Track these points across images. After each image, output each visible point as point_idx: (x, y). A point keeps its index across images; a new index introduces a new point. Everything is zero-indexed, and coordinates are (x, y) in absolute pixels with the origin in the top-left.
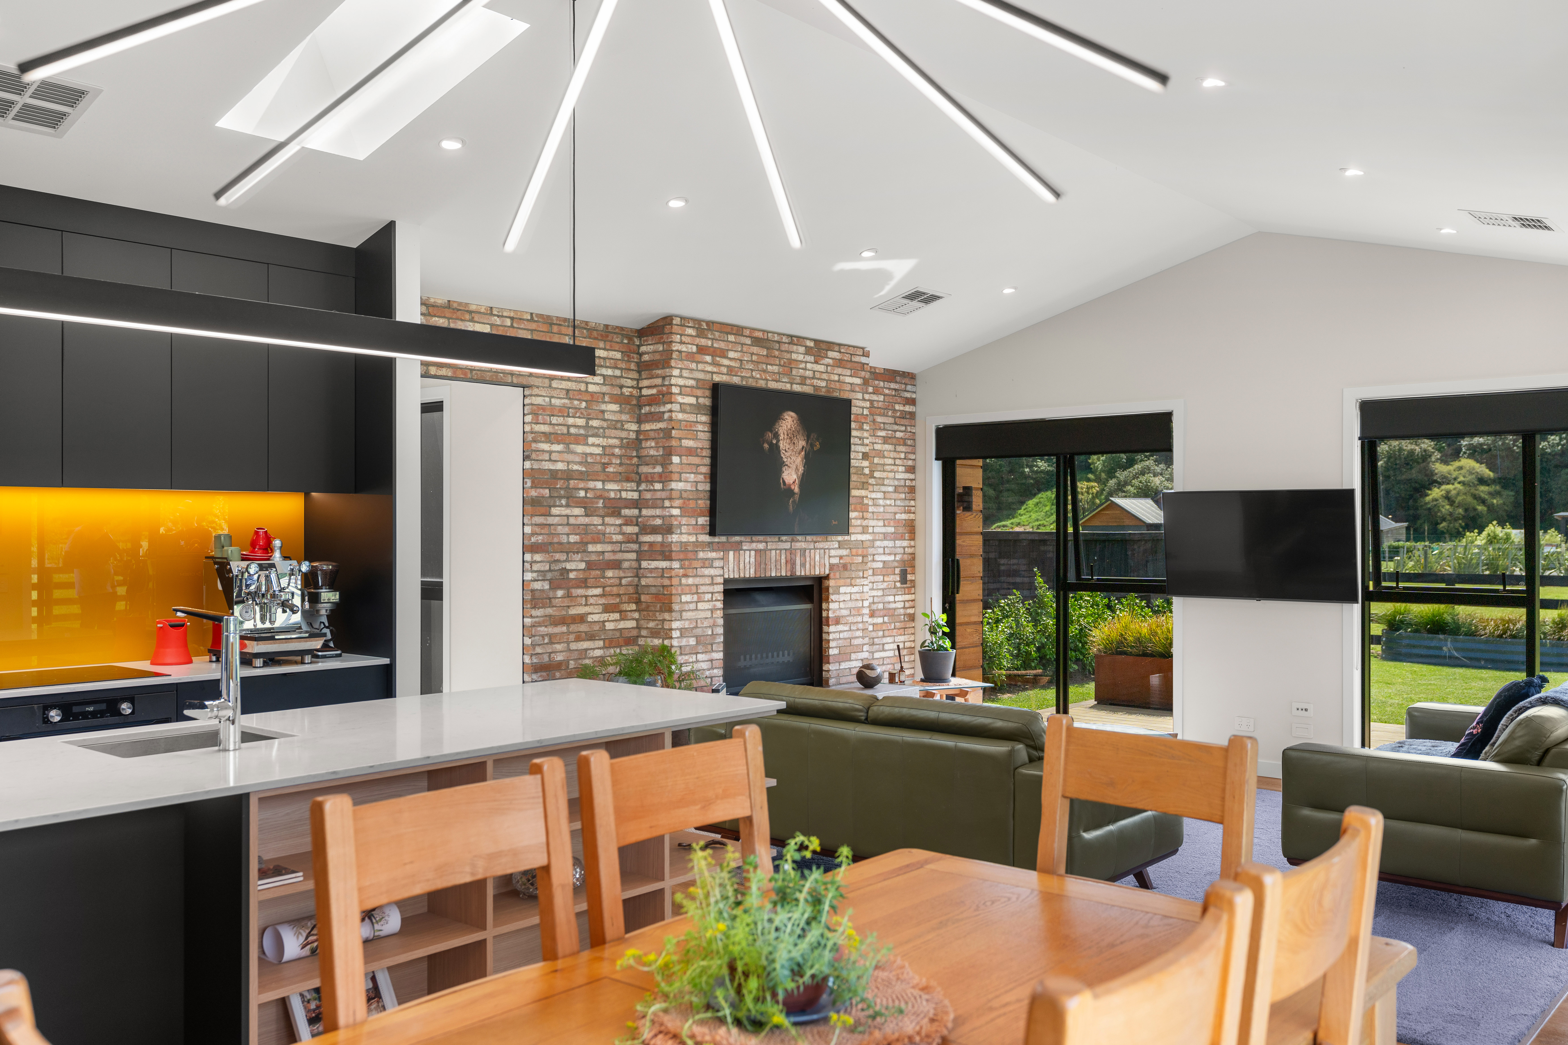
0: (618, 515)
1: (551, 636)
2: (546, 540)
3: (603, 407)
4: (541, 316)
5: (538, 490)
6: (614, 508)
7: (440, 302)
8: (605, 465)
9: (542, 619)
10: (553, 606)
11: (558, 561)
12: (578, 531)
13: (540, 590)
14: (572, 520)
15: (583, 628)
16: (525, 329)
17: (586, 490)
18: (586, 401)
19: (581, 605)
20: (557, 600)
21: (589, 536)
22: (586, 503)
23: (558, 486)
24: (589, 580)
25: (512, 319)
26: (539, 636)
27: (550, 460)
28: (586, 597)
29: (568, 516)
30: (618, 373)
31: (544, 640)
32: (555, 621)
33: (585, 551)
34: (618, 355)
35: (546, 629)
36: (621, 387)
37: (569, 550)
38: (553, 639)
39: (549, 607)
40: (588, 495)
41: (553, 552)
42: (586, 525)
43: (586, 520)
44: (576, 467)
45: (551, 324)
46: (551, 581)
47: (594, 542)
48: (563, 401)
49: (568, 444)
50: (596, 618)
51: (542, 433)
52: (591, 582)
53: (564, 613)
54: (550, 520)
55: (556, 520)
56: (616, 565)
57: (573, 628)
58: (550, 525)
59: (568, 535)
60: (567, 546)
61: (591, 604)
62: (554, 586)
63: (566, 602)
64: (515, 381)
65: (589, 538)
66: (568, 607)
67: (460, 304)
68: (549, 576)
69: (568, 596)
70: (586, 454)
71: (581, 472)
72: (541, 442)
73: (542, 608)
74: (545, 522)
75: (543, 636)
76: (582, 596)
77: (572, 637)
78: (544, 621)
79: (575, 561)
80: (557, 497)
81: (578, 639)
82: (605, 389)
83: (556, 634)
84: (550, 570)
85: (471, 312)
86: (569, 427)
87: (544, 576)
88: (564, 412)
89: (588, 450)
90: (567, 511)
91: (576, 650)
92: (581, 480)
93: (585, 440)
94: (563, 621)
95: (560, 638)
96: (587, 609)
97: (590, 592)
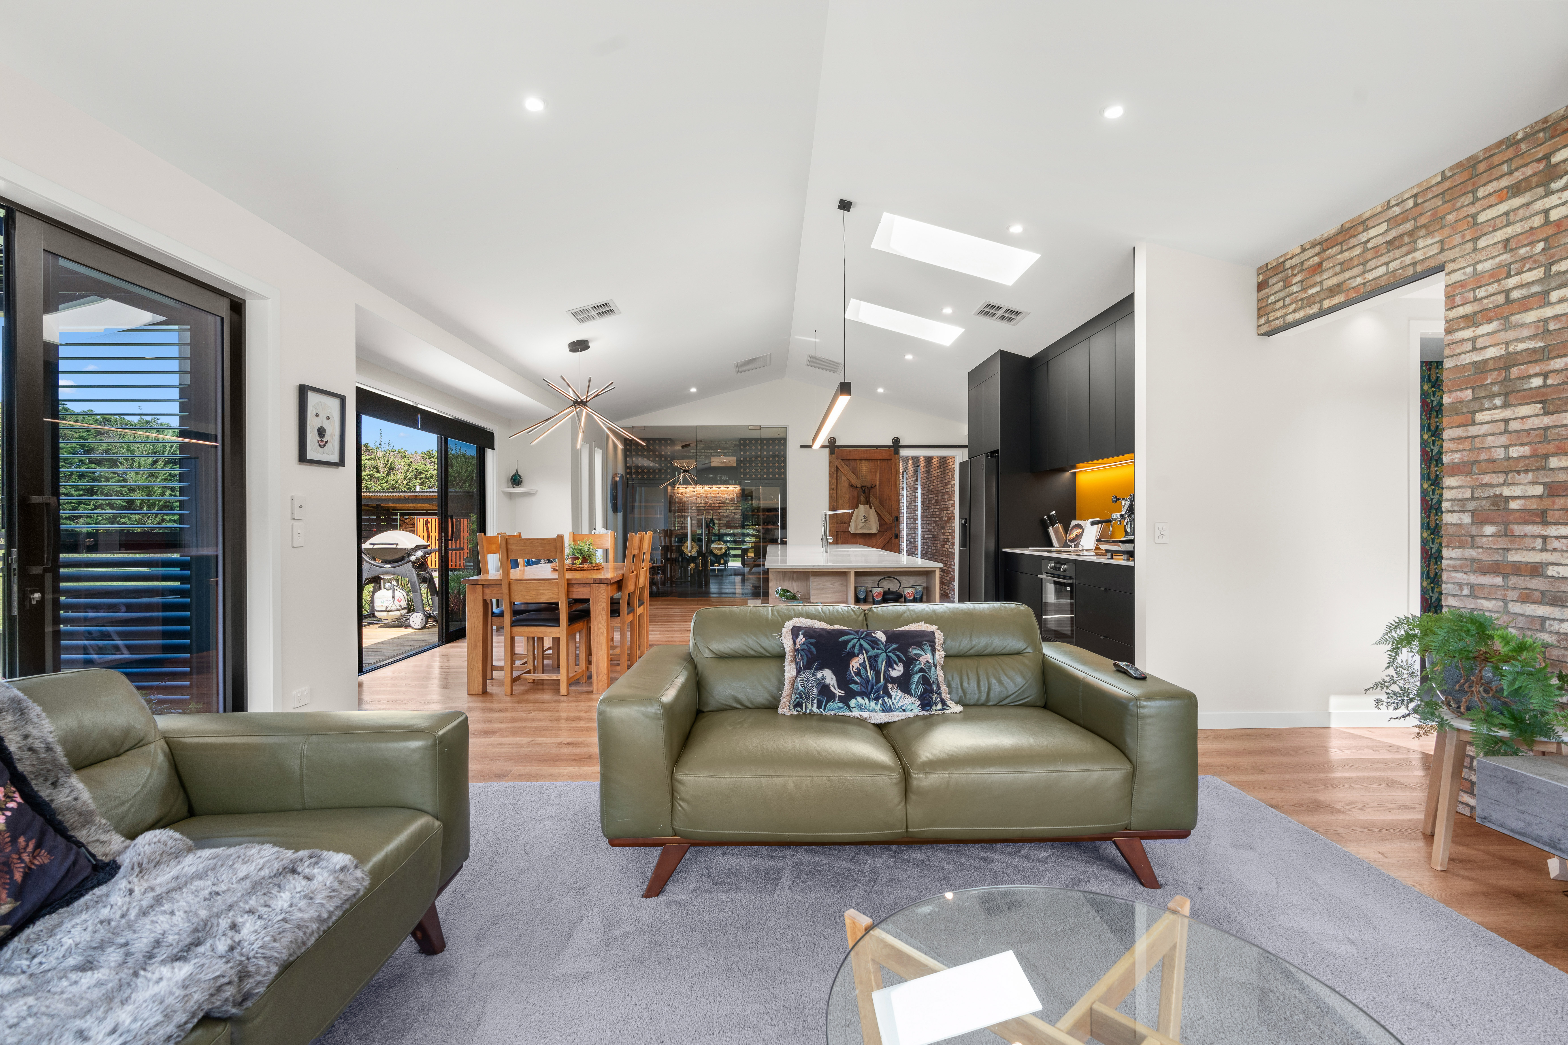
1: (1472, 587)
2: (1466, 459)
4: (1460, 165)
5: (1454, 395)
7: (1333, 231)
9: (1459, 562)
10: (1478, 547)
11: (1487, 485)
12: (1526, 440)
13: (1456, 524)
14: (1514, 426)
15: (1536, 584)
16: (1433, 198)
17: (1545, 376)
18: (1545, 240)
19: (1534, 549)
20: (1484, 539)
22: (1543, 394)
23: (1489, 381)
24: (1550, 513)
25: (1415, 196)
26: (1455, 583)
27: (1474, 349)
28: (1545, 538)
29: (1506, 421)
31: (1462, 590)
33: (1544, 468)
35: (1465, 577)
37: (1509, 468)
39: (1472, 547)
40: (1549, 382)
41: (1480, 474)
42: (1546, 429)
43: (1547, 421)
44: (1521, 346)
45: (1474, 166)
46: (1474, 513)
48: (1497, 260)
49: (1506, 318)
51: (1462, 317)
52: (1551, 516)
53: (1499, 558)
54: (1473, 431)
55: (1484, 429)
57: (1513, 581)
58: (1473, 437)
59: (1506, 447)
60: (1505, 464)
61: (1555, 550)
62: (1479, 519)
63: (1502, 543)
64: (1419, 268)
65: (1551, 447)
66: (1507, 550)
67: (1352, 221)
68: (1471, 505)
69: (1507, 534)
70: (1546, 321)
71: (1534, 350)
72: (1459, 330)
73: (1459, 548)
74: (1464, 435)
75: (1460, 585)
76: (1534, 537)
77: (1512, 595)
78: (1462, 566)
79: (1520, 484)
80: (1485, 397)
81: (1526, 597)
83: (1482, 586)
84: (1473, 498)
85: (1363, 222)
86: (1507, 292)
87: (1464, 505)
89: (1548, 312)
90: (1507, 413)
91: (1522, 615)
92: (1535, 361)
93: (1543, 300)
94: (1495, 569)
95: (1489, 593)
96: (1545, 557)
97: (1553, 531)
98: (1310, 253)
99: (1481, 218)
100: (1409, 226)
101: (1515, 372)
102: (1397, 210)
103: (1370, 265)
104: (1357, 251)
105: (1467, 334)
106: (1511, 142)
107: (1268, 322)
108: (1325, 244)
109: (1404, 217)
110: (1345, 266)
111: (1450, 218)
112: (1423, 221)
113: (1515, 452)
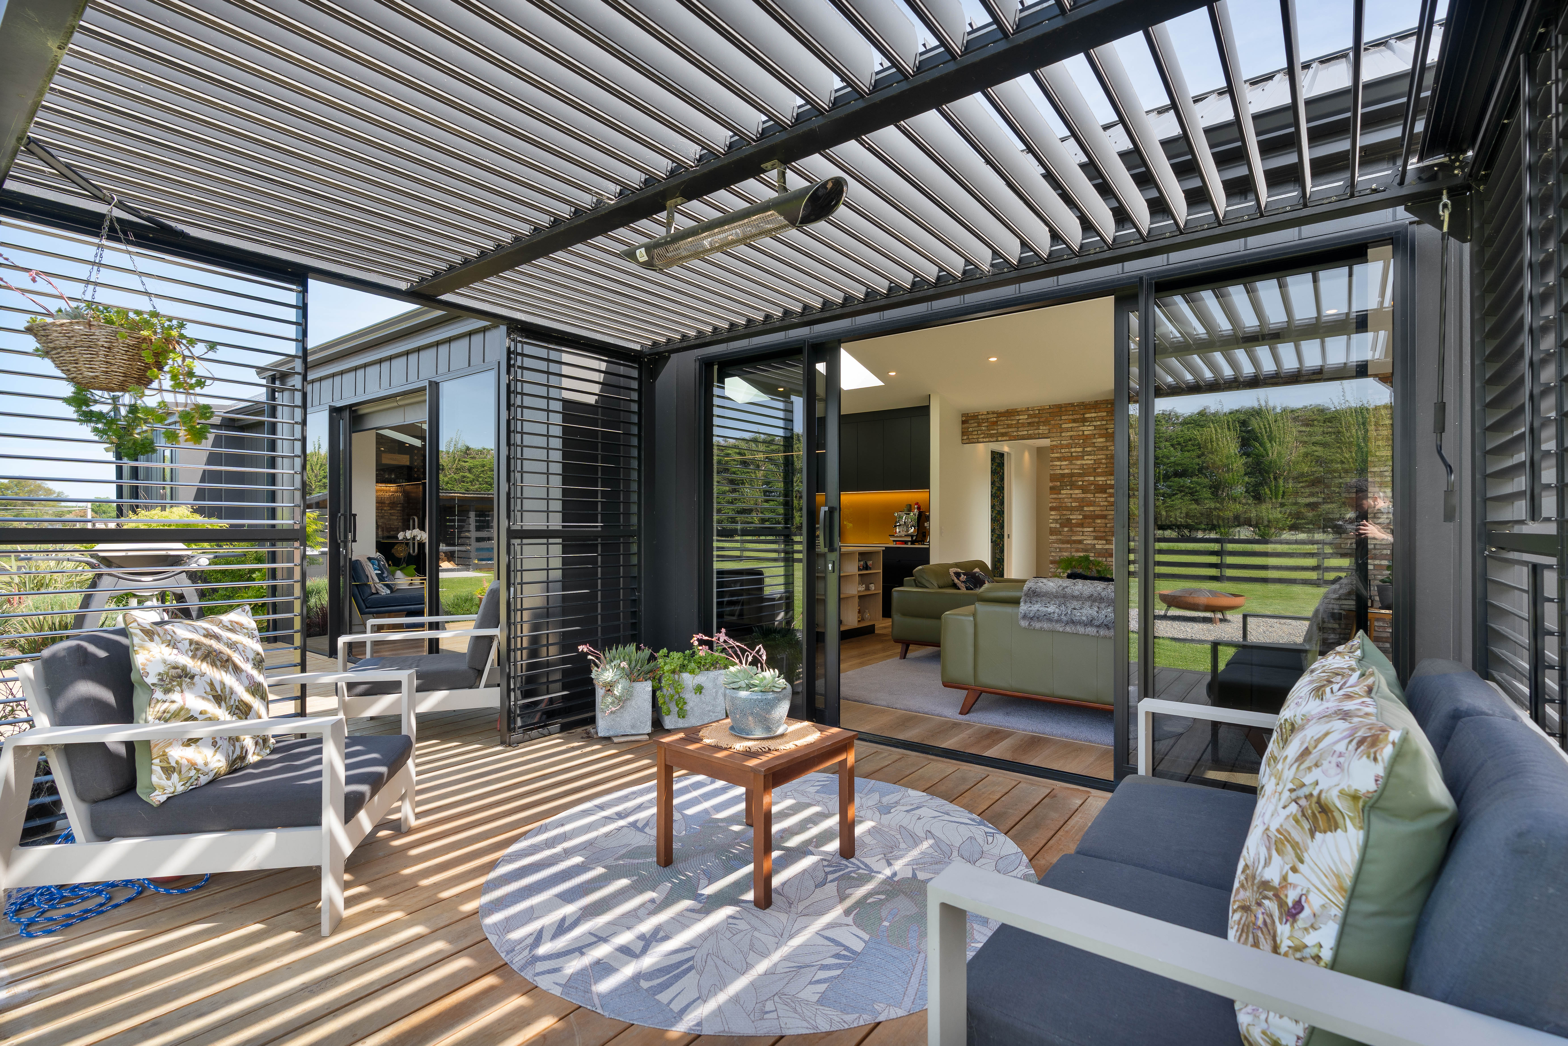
0: (1105, 492)
1: (1060, 548)
3: (1094, 441)
6: (1102, 489)
8: (1095, 469)
10: (1061, 535)
11: (1065, 515)
12: (1078, 501)
14: (1073, 496)
15: (1080, 546)
16: (1046, 413)
17: (1083, 482)
18: (1083, 440)
19: (1080, 535)
20: (1064, 532)
21: (1083, 503)
22: (1083, 487)
23: (1065, 481)
25: (1039, 410)
26: (1054, 548)
27: (1058, 469)
29: (1071, 494)
30: (1104, 422)
31: (1056, 550)
32: (1063, 542)
33: (1082, 510)
34: (1105, 414)
35: (1058, 545)
36: (1107, 429)
37: (1072, 509)
38: (1061, 550)
40: (1084, 484)
41: (1062, 511)
42: (1083, 498)
43: (1083, 496)
44: (1076, 471)
45: (1061, 408)
46: (1059, 524)
47: (1088, 506)
48: (1068, 441)
49: (1071, 461)
50: (1089, 542)
52: (1086, 525)
53: (1068, 538)
54: (1060, 496)
55: (1062, 496)
56: (1104, 517)
57: (1073, 546)
58: (1058, 498)
59: (1071, 503)
62: (1063, 525)
63: (1070, 534)
66: (1071, 536)
68: (1060, 521)
69: (1071, 531)
70: (1083, 465)
71: (1080, 473)
79: (1076, 515)
80: (1064, 486)
81: (1077, 551)
82: (1095, 432)
86: (1071, 453)
88: (1069, 446)
89: (1084, 462)
90: (1071, 492)
92: (1080, 477)
93: (1082, 458)
94: (1068, 542)
95: (1066, 550)
96: (1083, 538)
97: (1085, 530)
98: (992, 416)
99: (1063, 426)
100: (1037, 420)
101: (1074, 479)
102: (1032, 412)
103: (1020, 429)
104: (1014, 422)
105: (1058, 463)
106: (1072, 405)
107: (968, 438)
108: (999, 414)
109: (1035, 416)
110: (1009, 426)
111: (1053, 422)
112: (1042, 420)
113: (1074, 504)
